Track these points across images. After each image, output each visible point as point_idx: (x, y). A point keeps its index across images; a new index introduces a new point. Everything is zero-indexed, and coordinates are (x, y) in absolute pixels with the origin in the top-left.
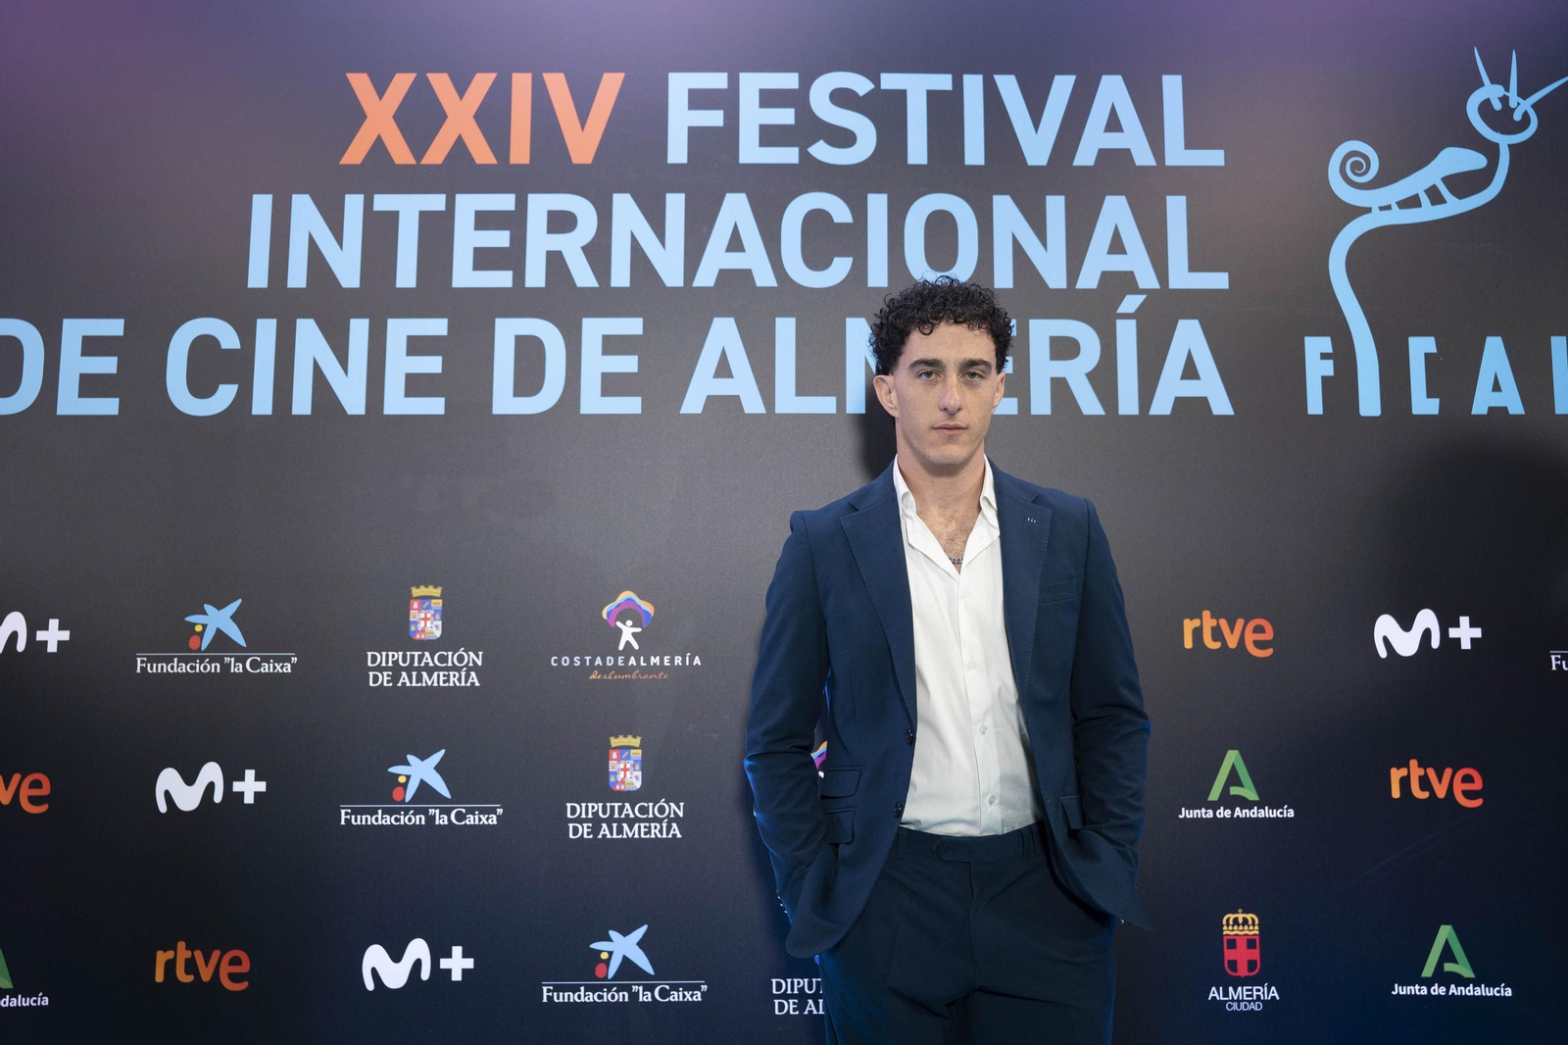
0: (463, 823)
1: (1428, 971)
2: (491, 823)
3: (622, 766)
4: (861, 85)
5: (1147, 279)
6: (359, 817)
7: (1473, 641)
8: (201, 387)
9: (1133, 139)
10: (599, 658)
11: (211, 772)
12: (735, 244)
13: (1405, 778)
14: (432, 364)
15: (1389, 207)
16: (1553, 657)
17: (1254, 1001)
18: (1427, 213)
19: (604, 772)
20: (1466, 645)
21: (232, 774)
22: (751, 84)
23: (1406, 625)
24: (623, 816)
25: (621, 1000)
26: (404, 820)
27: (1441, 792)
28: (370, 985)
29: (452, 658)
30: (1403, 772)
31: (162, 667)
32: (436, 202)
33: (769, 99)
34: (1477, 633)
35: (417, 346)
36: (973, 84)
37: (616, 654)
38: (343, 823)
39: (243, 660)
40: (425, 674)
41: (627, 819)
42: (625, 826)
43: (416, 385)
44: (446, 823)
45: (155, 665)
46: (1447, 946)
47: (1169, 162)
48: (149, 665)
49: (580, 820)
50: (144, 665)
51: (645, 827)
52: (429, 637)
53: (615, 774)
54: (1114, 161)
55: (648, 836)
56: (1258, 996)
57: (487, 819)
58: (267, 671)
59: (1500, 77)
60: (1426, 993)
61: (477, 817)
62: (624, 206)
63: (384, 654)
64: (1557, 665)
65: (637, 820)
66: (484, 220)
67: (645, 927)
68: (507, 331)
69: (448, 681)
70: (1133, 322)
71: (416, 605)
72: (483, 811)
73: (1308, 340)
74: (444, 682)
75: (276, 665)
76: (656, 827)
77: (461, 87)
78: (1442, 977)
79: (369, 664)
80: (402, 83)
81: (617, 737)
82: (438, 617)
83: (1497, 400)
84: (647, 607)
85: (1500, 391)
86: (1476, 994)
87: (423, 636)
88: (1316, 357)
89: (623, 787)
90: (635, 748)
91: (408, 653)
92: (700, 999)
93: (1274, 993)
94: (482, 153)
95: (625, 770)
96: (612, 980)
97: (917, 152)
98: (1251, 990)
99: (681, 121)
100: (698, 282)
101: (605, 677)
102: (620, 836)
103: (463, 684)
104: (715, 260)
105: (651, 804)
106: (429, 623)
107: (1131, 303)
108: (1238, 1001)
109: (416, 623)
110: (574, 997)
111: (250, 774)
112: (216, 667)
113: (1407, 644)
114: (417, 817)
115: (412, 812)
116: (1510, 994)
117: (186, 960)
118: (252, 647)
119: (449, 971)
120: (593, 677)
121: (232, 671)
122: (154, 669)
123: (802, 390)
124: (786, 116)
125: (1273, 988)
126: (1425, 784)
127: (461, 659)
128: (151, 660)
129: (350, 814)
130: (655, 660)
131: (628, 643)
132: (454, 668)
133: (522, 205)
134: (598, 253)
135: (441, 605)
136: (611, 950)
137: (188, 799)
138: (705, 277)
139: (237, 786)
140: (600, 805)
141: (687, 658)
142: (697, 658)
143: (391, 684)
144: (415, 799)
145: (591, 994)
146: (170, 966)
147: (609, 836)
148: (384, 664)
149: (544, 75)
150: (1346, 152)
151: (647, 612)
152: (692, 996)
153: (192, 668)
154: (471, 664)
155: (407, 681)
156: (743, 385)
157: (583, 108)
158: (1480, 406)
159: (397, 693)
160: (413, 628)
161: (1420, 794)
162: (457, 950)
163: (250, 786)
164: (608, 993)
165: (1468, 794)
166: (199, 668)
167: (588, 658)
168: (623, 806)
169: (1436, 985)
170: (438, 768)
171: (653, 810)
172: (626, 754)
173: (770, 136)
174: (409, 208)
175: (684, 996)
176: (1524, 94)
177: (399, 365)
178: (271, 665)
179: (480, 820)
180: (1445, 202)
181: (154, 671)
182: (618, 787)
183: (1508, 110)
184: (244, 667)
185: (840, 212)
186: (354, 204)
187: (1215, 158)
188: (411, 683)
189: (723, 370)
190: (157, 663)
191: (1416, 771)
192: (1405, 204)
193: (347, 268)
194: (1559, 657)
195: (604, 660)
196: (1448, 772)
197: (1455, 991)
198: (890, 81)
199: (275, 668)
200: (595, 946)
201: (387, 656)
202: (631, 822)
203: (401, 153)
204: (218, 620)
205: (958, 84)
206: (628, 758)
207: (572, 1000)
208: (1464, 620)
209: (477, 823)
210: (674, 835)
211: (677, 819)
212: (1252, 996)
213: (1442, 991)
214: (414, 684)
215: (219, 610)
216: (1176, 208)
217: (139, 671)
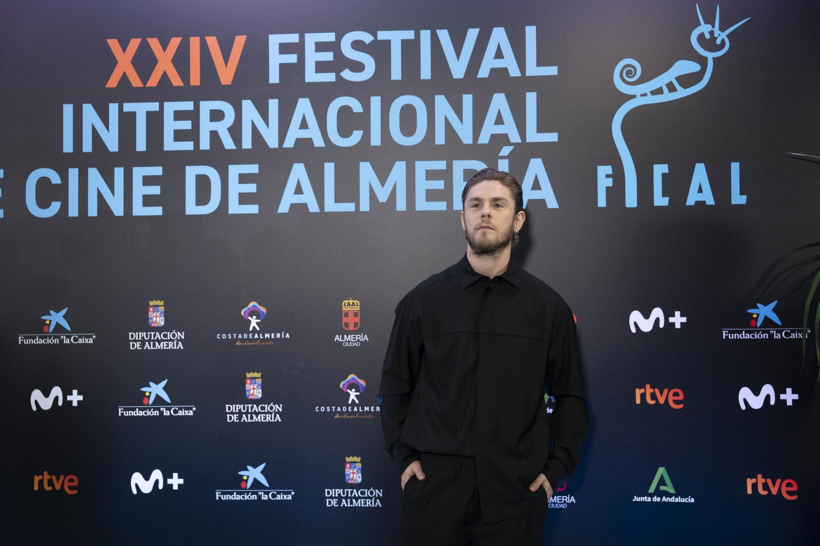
0: (177, 415)
1: (652, 490)
2: (190, 415)
3: (252, 387)
4: (367, 38)
5: (515, 138)
6: (127, 412)
7: (682, 324)
8: (43, 203)
9: (509, 62)
10: (240, 335)
11: (57, 391)
12: (304, 125)
13: (643, 394)
14: (156, 190)
15: (645, 95)
16: (724, 332)
17: (563, 503)
18: (667, 97)
19: (244, 391)
20: (678, 326)
21: (67, 392)
22: (311, 39)
23: (647, 316)
24: (253, 411)
25: (253, 499)
26: (149, 413)
27: (662, 401)
28: (135, 492)
29: (170, 335)
30: (642, 391)
31: (31, 341)
32: (154, 106)
33: (320, 47)
34: (684, 320)
35: (148, 181)
36: (425, 35)
37: (248, 332)
38: (120, 415)
39: (69, 337)
40: (157, 343)
41: (255, 413)
42: (254, 416)
43: (148, 201)
44: (169, 415)
45: (27, 340)
46: (662, 478)
47: (528, 74)
48: (25, 340)
49: (232, 413)
50: (22, 340)
51: (264, 416)
52: (158, 325)
53: (249, 391)
54: (499, 74)
55: (265, 421)
56: (565, 501)
57: (188, 413)
58: (81, 342)
59: (710, 20)
60: (650, 500)
61: (183, 412)
62: (248, 106)
63: (137, 333)
64: (726, 336)
65: (260, 413)
66: (179, 115)
67: (264, 465)
68: (192, 172)
69: (168, 346)
70: (507, 161)
71: (151, 310)
72: (186, 409)
73: (599, 168)
74: (166, 347)
75: (86, 339)
76: (269, 416)
77: (164, 46)
78: (658, 493)
79: (130, 339)
80: (135, 43)
81: (249, 373)
82: (162, 315)
83: (700, 197)
84: (263, 309)
85: (702, 192)
86: (676, 501)
87: (155, 325)
88: (604, 176)
89: (253, 397)
90: (258, 378)
91: (149, 333)
92: (291, 499)
93: (573, 499)
94: (176, 81)
95: (254, 389)
96: (249, 489)
97: (396, 73)
98: (561, 498)
99: (276, 60)
100: (286, 145)
101: (243, 344)
102: (252, 421)
103: (175, 348)
104: (294, 133)
105: (266, 405)
106: (158, 318)
107: (506, 151)
108: (555, 503)
109: (152, 318)
110: (231, 497)
111: (75, 392)
112: (57, 341)
113: (646, 326)
114: (155, 412)
115: (152, 409)
116: (693, 501)
117: (48, 480)
118: (74, 331)
119: (171, 485)
120: (237, 344)
121: (65, 342)
122: (27, 342)
123: (338, 200)
124: (328, 56)
125: (572, 497)
126: (653, 396)
127: (174, 336)
128: (26, 338)
129: (123, 411)
130: (267, 335)
131: (254, 327)
132: (171, 340)
133: (197, 107)
134: (235, 131)
135: (163, 309)
136: (248, 475)
137: (46, 404)
138: (289, 143)
139: (69, 398)
140: (242, 406)
141: (283, 334)
142: (287, 334)
143: (141, 348)
144: (154, 403)
145: (239, 496)
146: (41, 483)
147: (246, 421)
148: (137, 339)
149: (206, 37)
150: (623, 66)
151: (262, 312)
152: (287, 497)
153: (46, 341)
154: (179, 338)
155: (148, 346)
156: (309, 198)
157: (226, 55)
158: (690, 202)
159: (144, 353)
160: (150, 321)
161: (650, 402)
162: (175, 475)
163: (75, 398)
164: (247, 495)
165: (676, 402)
166: (49, 341)
167: (235, 335)
168: (253, 406)
169: (656, 497)
170: (165, 388)
171: (267, 408)
172: (254, 381)
173: (321, 67)
174: (141, 109)
175: (283, 497)
176: (722, 29)
177: (140, 190)
178: (83, 340)
179: (185, 413)
180: (677, 91)
181: (27, 343)
182: (250, 397)
183: (713, 38)
184: (70, 341)
185: (357, 107)
186: (113, 108)
187: (552, 71)
188: (150, 347)
189: (299, 190)
190: (29, 339)
191: (649, 390)
192: (655, 92)
193: (112, 142)
194: (727, 332)
195: (243, 336)
196: (666, 391)
197: (665, 500)
198: (382, 35)
199: (85, 341)
200: (241, 473)
201: (139, 335)
202: (257, 414)
203: (136, 82)
204: (57, 318)
205: (417, 35)
206: (255, 383)
207: (230, 499)
208: (678, 313)
209: (183, 414)
210: (278, 420)
211: (279, 412)
212: (561, 501)
213: (658, 499)
214: (152, 348)
215: (57, 313)
216: (531, 99)
217: (20, 343)
